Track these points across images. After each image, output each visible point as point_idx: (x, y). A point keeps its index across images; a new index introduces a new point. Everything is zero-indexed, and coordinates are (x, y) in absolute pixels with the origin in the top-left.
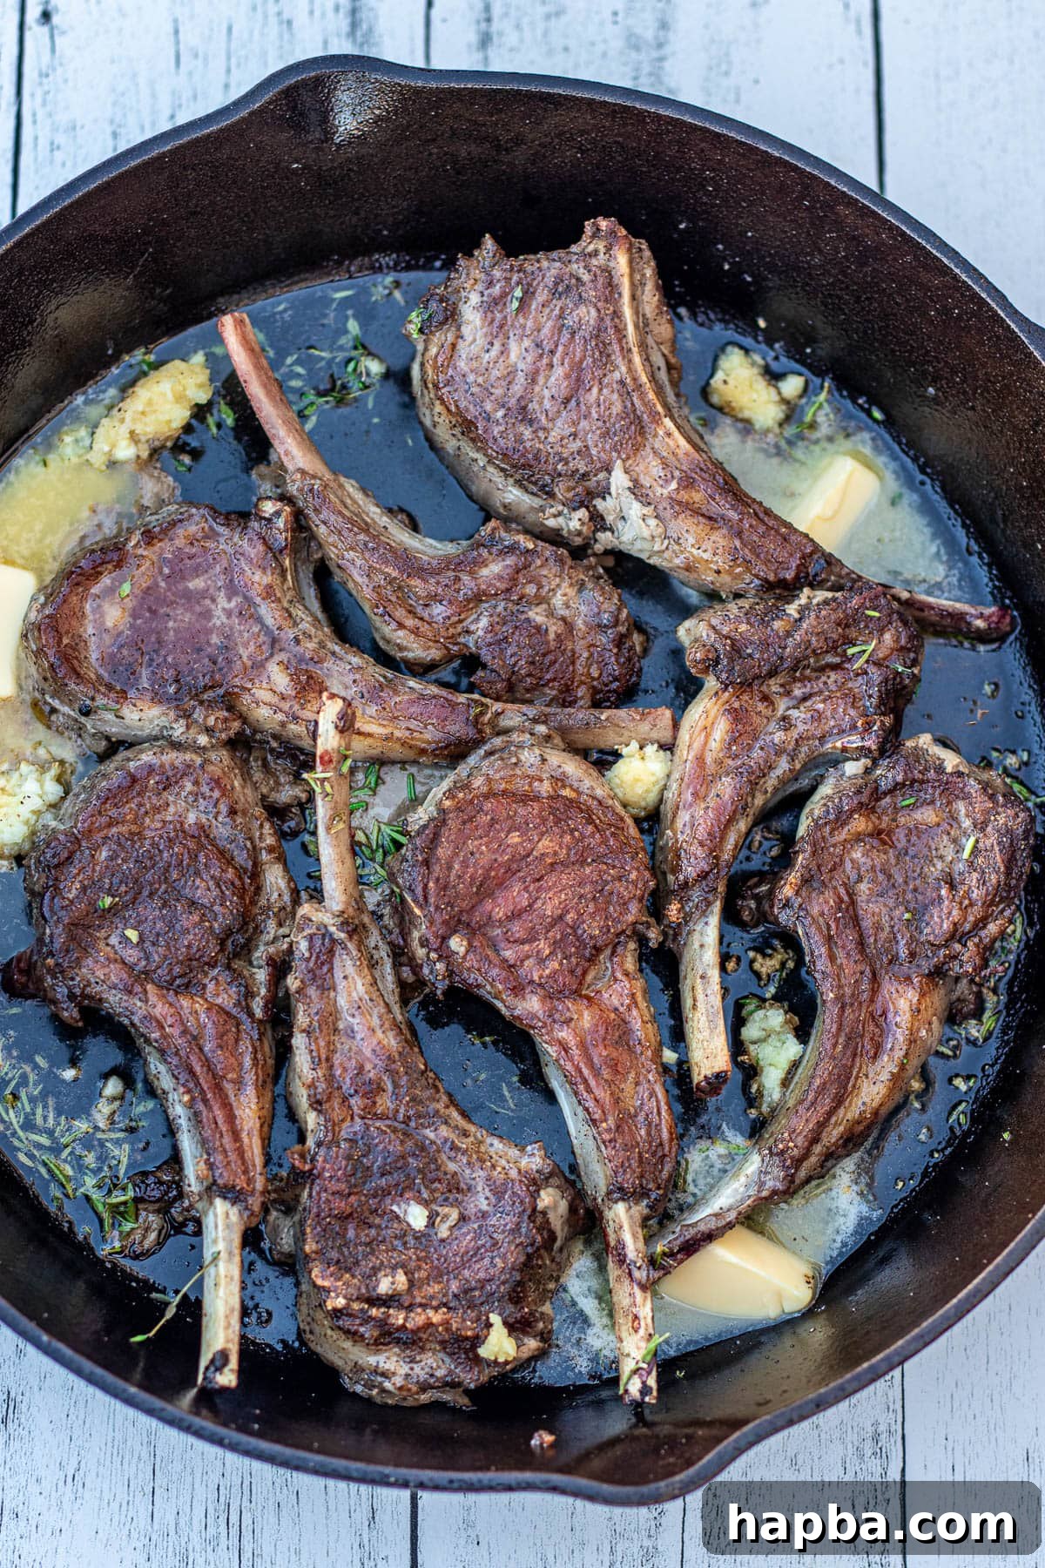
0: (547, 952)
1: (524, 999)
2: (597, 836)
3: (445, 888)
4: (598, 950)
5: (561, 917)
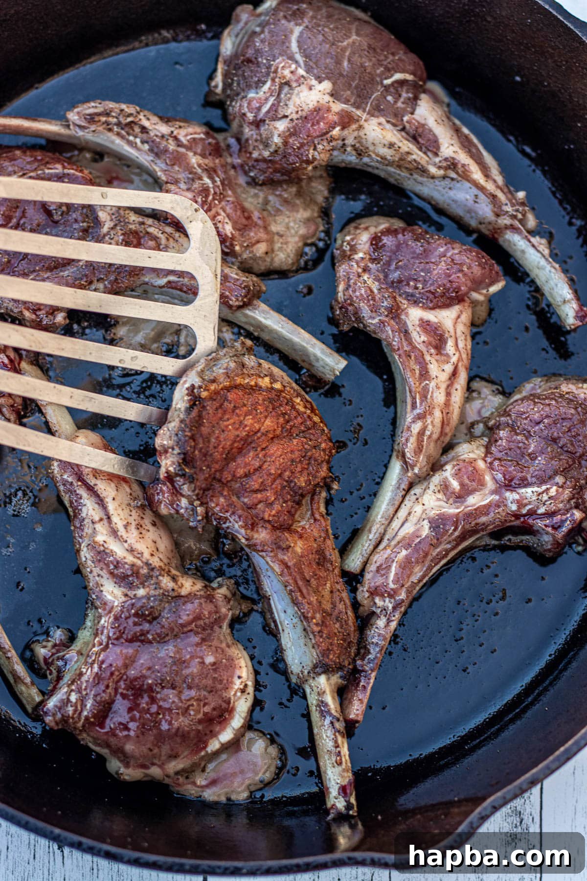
0: (273, 499)
1: (257, 531)
2: (299, 419)
3: (205, 455)
4: (303, 496)
5: (280, 475)
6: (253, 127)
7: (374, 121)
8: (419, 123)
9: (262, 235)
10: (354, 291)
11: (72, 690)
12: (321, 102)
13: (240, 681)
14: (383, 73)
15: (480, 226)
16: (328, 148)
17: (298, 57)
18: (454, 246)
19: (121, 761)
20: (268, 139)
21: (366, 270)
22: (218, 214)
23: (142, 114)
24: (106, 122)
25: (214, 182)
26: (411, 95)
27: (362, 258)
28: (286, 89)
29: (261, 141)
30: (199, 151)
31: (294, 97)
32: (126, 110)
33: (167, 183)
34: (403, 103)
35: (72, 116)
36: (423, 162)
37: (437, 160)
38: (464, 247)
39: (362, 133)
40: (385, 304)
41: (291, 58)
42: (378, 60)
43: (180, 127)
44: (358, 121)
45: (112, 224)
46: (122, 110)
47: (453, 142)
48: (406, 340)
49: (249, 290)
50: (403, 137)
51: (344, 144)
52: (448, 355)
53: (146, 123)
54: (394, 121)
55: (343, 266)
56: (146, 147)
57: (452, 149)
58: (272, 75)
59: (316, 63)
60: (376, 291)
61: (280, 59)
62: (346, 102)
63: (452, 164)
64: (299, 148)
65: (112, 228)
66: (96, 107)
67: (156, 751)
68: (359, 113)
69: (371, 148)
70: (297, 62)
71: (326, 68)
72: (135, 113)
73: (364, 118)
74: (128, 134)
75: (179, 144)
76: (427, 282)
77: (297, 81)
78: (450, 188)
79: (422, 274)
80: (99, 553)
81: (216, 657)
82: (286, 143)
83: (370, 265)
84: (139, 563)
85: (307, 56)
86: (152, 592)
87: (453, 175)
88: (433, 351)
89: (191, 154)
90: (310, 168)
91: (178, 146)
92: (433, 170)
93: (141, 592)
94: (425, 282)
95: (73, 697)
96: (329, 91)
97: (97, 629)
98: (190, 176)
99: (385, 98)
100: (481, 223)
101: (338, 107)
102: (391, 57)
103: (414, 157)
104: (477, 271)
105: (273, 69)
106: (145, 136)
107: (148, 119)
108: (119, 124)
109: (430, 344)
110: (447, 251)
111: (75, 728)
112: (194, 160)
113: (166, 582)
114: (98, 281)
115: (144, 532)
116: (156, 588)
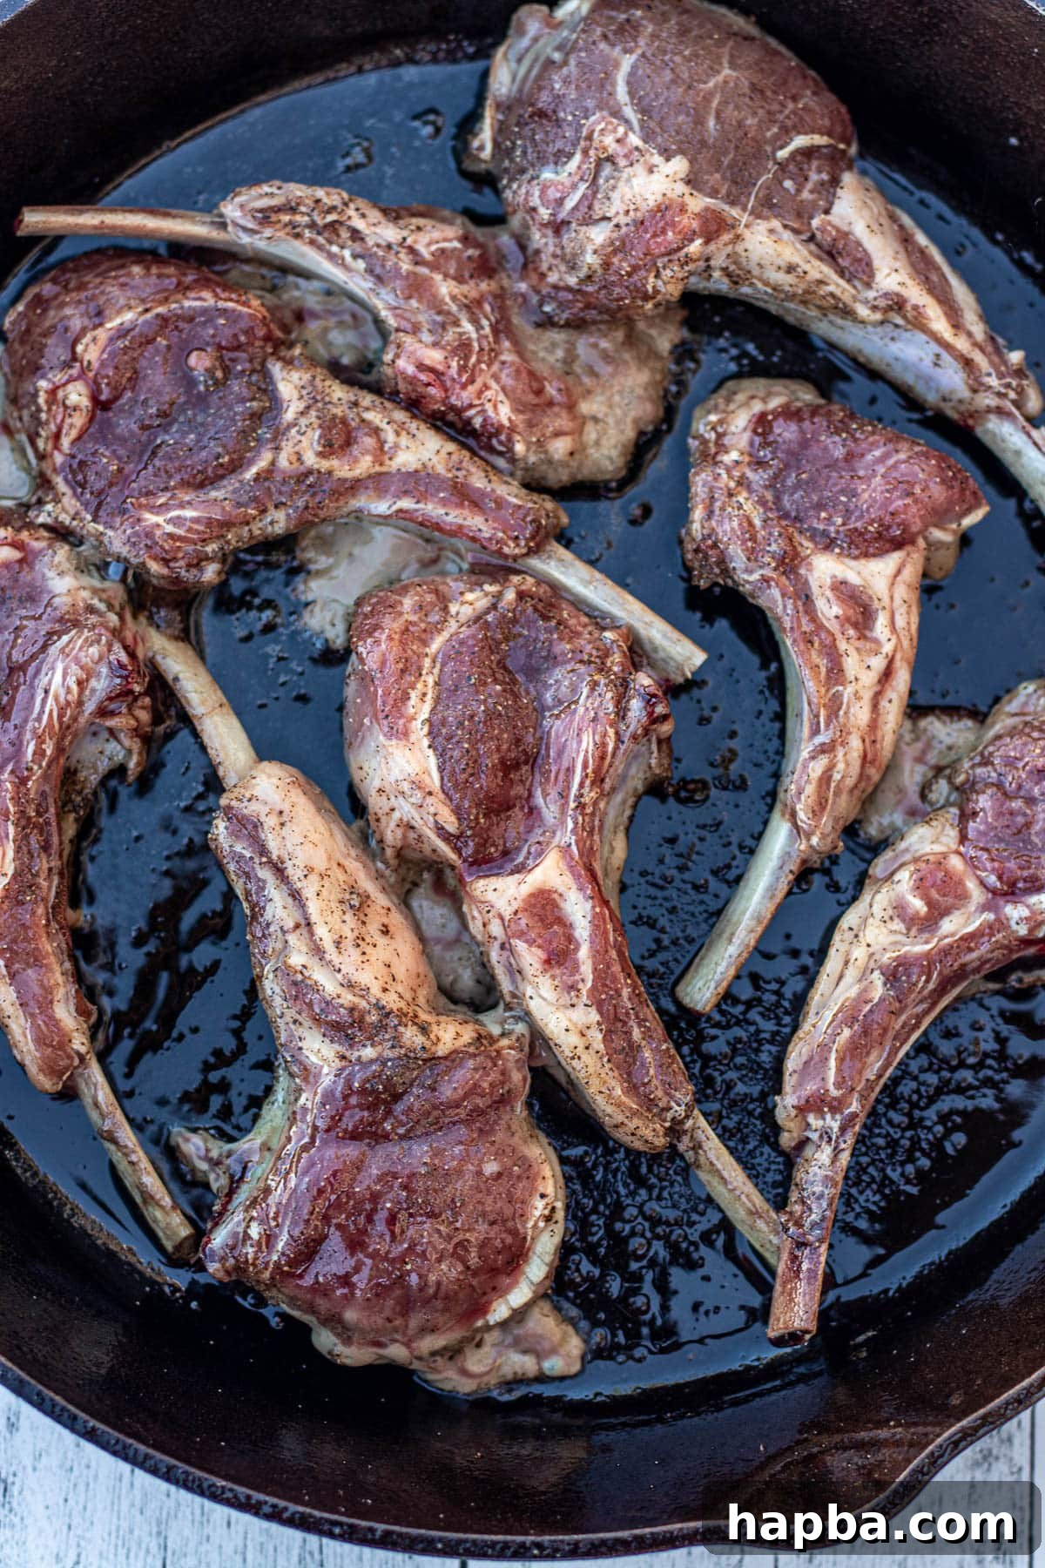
6: (549, 232)
7: (761, 227)
8: (838, 230)
9: (563, 422)
10: (720, 523)
11: (252, 1218)
12: (669, 194)
13: (544, 1202)
14: (776, 137)
15: (942, 405)
16: (680, 275)
17: (629, 112)
18: (900, 446)
19: (338, 1335)
20: (575, 255)
21: (742, 482)
22: (486, 387)
23: (352, 206)
24: (290, 222)
25: (479, 328)
26: (825, 177)
27: (737, 463)
28: (607, 170)
29: (563, 258)
30: (452, 271)
31: (621, 184)
32: (325, 200)
33: (398, 330)
34: (811, 192)
35: (231, 210)
36: (846, 298)
37: (871, 294)
38: (917, 449)
39: (740, 248)
40: (774, 547)
41: (616, 113)
42: (769, 113)
43: (419, 229)
44: (733, 227)
45: (301, 406)
46: (318, 201)
47: (898, 265)
48: (806, 612)
49: (539, 527)
50: (811, 253)
51: (709, 267)
52: (877, 641)
53: (359, 224)
54: (795, 226)
55: (703, 475)
56: (361, 265)
57: (896, 278)
58: (582, 143)
59: (660, 124)
60: (757, 522)
61: (598, 115)
62: (714, 193)
63: (897, 304)
64: (629, 274)
65: (302, 413)
66: (272, 195)
67: (398, 1322)
68: (735, 212)
69: (756, 271)
70: (627, 122)
71: (678, 133)
72: (340, 206)
73: (744, 221)
74: (330, 242)
75: (418, 260)
76: (852, 513)
77: (626, 156)
78: (893, 339)
79: (843, 499)
80: (295, 983)
81: (503, 1164)
82: (606, 265)
83: (750, 474)
84: (363, 1004)
85: (644, 111)
86: (389, 1054)
87: (899, 321)
88: (851, 632)
89: (438, 277)
90: (649, 306)
91: (417, 263)
92: (863, 311)
93: (369, 1052)
94: (847, 514)
95: (255, 1231)
96: (683, 176)
97: (294, 1113)
98: (439, 318)
99: (781, 183)
100: (944, 399)
101: (698, 203)
102: (791, 106)
103: (831, 288)
104: (938, 492)
105: (584, 133)
106: (358, 247)
107: (363, 216)
108: (312, 225)
109: (848, 620)
110: (886, 456)
111: (258, 1282)
112: (445, 288)
113: (411, 1036)
114: (276, 507)
115: (369, 950)
116: (393, 1047)
